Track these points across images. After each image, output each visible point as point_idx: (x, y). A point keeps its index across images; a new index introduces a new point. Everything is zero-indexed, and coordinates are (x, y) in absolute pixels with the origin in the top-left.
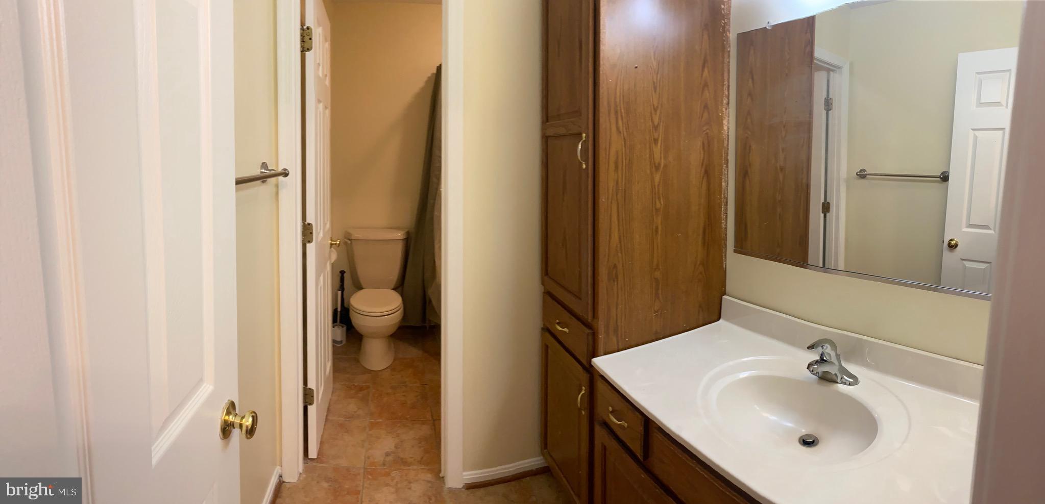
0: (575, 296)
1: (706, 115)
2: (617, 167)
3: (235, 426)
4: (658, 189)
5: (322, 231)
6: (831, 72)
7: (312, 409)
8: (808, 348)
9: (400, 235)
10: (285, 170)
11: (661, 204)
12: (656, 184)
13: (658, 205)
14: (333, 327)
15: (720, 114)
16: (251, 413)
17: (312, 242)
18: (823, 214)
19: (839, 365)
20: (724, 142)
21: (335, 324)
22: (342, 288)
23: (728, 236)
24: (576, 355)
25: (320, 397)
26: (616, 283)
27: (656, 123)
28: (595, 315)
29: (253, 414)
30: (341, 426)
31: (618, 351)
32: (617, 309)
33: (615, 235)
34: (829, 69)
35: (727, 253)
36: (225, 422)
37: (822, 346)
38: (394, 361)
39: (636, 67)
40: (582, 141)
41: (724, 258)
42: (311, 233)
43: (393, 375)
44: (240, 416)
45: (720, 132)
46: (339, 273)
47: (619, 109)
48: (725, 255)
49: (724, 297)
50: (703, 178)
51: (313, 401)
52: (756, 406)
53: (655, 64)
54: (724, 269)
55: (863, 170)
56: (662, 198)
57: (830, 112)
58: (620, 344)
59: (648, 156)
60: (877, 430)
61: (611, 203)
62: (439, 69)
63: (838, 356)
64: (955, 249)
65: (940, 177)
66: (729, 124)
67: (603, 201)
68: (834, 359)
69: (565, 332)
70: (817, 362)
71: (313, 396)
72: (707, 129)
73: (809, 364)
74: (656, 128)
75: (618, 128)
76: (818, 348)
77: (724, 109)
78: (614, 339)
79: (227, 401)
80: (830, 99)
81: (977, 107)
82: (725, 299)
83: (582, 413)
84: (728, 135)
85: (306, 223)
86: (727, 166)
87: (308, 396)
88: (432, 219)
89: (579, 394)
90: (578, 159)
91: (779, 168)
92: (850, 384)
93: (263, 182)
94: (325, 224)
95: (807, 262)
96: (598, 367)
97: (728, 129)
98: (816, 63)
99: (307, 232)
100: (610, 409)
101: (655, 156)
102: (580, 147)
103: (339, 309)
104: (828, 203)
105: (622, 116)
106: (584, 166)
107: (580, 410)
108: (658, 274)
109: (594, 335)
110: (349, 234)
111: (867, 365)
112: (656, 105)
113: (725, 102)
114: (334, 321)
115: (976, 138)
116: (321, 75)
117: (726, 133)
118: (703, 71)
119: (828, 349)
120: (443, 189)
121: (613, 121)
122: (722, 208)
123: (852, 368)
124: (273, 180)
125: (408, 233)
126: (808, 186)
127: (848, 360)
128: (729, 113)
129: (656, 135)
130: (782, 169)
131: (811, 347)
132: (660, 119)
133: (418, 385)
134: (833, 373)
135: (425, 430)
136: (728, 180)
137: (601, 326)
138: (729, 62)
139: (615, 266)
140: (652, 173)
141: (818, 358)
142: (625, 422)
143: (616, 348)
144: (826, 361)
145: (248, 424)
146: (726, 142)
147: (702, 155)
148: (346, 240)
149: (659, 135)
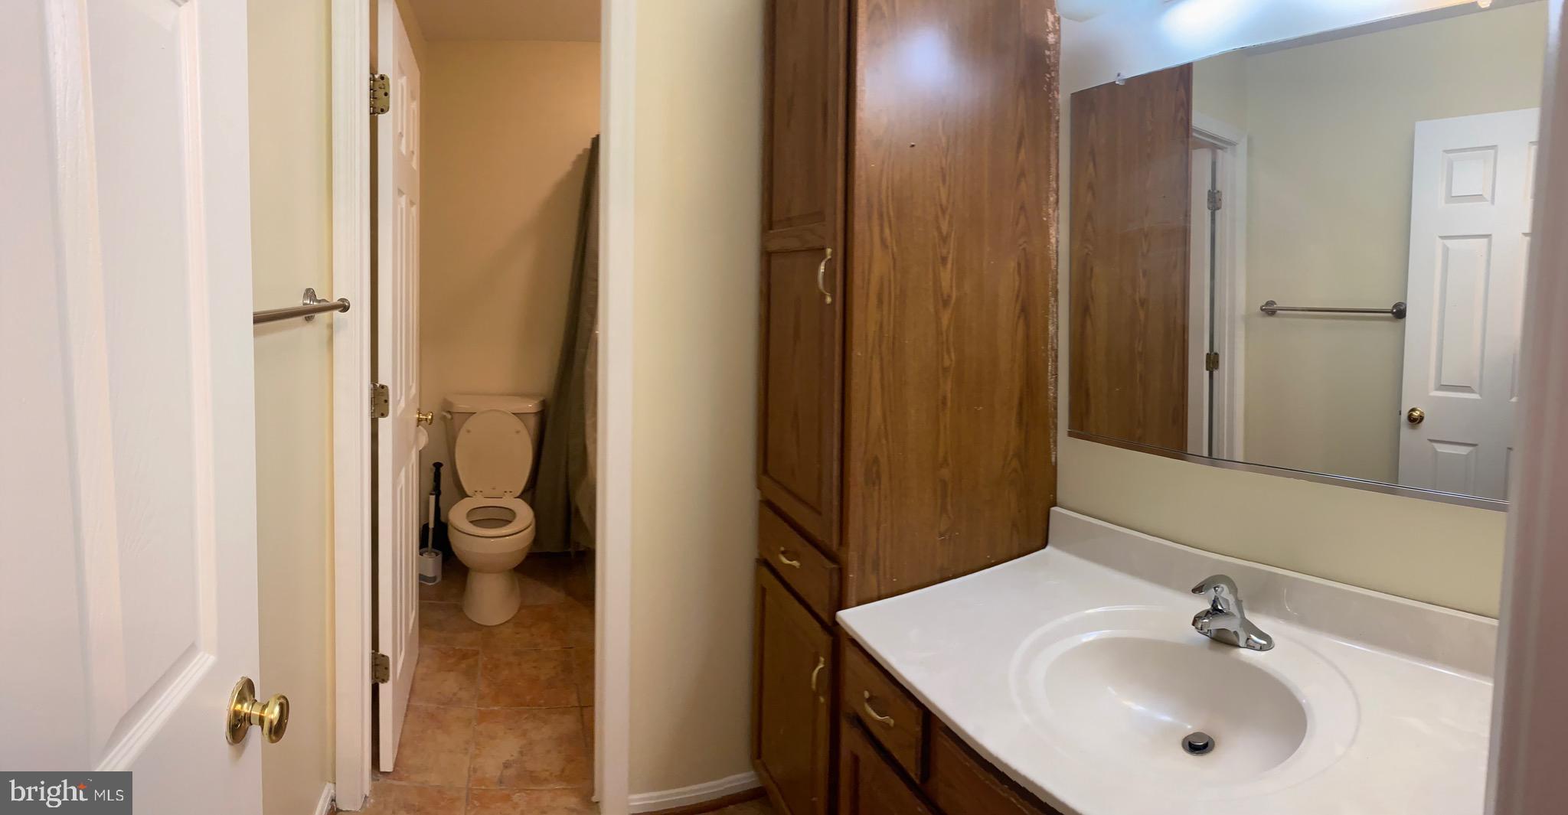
0: (812, 508)
1: (1022, 219)
2: (880, 301)
3: (252, 722)
4: (947, 336)
5: (403, 397)
6: (1219, 151)
7: (385, 689)
8: (1194, 591)
9: (531, 406)
10: (342, 300)
11: (951, 360)
12: (944, 328)
13: (947, 363)
14: (421, 554)
15: (1045, 219)
16: (279, 699)
17: (387, 416)
18: (1208, 372)
19: (1241, 618)
20: (1050, 262)
21: (424, 549)
22: (437, 490)
23: (1059, 411)
24: (810, 602)
25: (399, 671)
26: (877, 488)
27: (944, 232)
28: (843, 540)
29: (282, 700)
30: (432, 716)
31: (879, 599)
32: (878, 529)
33: (877, 412)
34: (1215, 145)
35: (1058, 438)
36: (236, 714)
37: (1215, 588)
38: (519, 611)
39: (913, 146)
40: (826, 260)
41: (1052, 446)
42: (386, 401)
43: (518, 633)
44: (260, 704)
45: (1045, 246)
46: (432, 467)
47: (885, 210)
48: (1055, 442)
49: (1053, 509)
50: (1019, 317)
51: (388, 676)
52: (1109, 688)
53: (944, 140)
54: (1054, 464)
55: (1272, 303)
56: (952, 350)
57: (1218, 212)
58: (882, 588)
59: (931, 283)
60: (1306, 725)
61: (872, 358)
62: (596, 142)
63: (1239, 603)
64: (1420, 424)
65: (1392, 312)
66: (1060, 235)
67: (858, 356)
68: (1233, 609)
69: (794, 567)
70: (1207, 613)
71: (387, 668)
72: (1025, 242)
73: (1195, 618)
74: (944, 239)
75: (884, 243)
76: (1210, 591)
77: (1051, 211)
78: (873, 579)
79: (239, 680)
80: (1218, 192)
81: (1446, 203)
82: (1054, 511)
83: (819, 699)
84: (1057, 252)
85: (378, 385)
86: (1056, 300)
87: (379, 668)
88: (582, 378)
89: (815, 668)
90: (819, 289)
91: (1138, 301)
92: (1261, 649)
93: (308, 319)
94: (408, 388)
95: (1186, 450)
96: (846, 624)
97: (1057, 241)
98: (1195, 137)
99: (379, 399)
100: (867, 694)
101: (944, 284)
102: (822, 269)
103: (431, 526)
104: (1216, 354)
105: (890, 222)
106: (829, 300)
107: (816, 695)
108: (945, 473)
109: (842, 573)
110: (451, 404)
111: (1286, 617)
112: (944, 202)
113: (1052, 199)
114: (423, 543)
115: (1446, 251)
116: (404, 152)
117: (1054, 248)
118: (1018, 152)
119: (1224, 592)
120: (600, 331)
121: (876, 230)
122: (1048, 365)
123: (1262, 623)
124: (325, 315)
125: (544, 403)
126: (1185, 329)
127: (1252, 610)
128: (1058, 218)
129: (944, 251)
130: (1143, 302)
131: (1198, 590)
132: (950, 224)
133: (558, 648)
134: (1232, 631)
135: (568, 723)
136: (1057, 322)
137: (852, 557)
138: (1057, 137)
139: (876, 460)
140: (937, 312)
141: (1208, 607)
142: (891, 718)
143: (875, 594)
144: (1221, 611)
145: (272, 717)
146: (1054, 263)
147: (1017, 284)
148: (445, 414)
149: (948, 253)
